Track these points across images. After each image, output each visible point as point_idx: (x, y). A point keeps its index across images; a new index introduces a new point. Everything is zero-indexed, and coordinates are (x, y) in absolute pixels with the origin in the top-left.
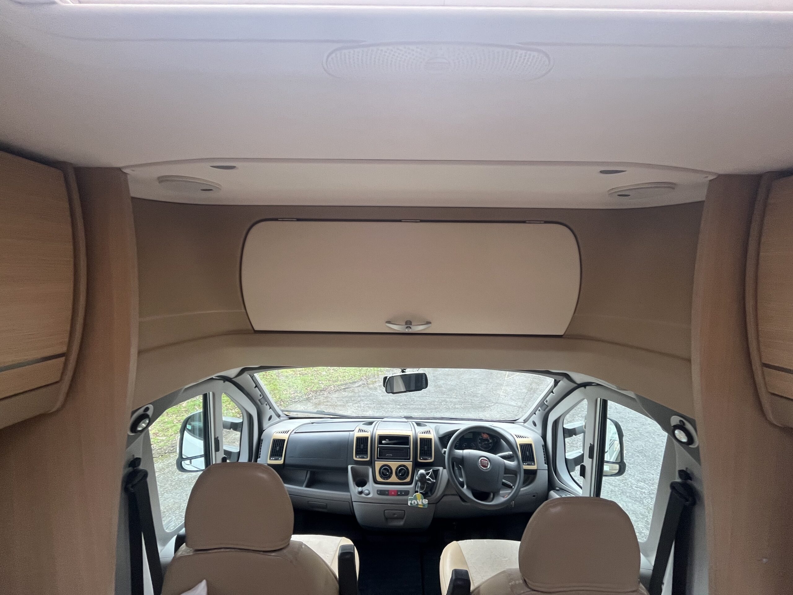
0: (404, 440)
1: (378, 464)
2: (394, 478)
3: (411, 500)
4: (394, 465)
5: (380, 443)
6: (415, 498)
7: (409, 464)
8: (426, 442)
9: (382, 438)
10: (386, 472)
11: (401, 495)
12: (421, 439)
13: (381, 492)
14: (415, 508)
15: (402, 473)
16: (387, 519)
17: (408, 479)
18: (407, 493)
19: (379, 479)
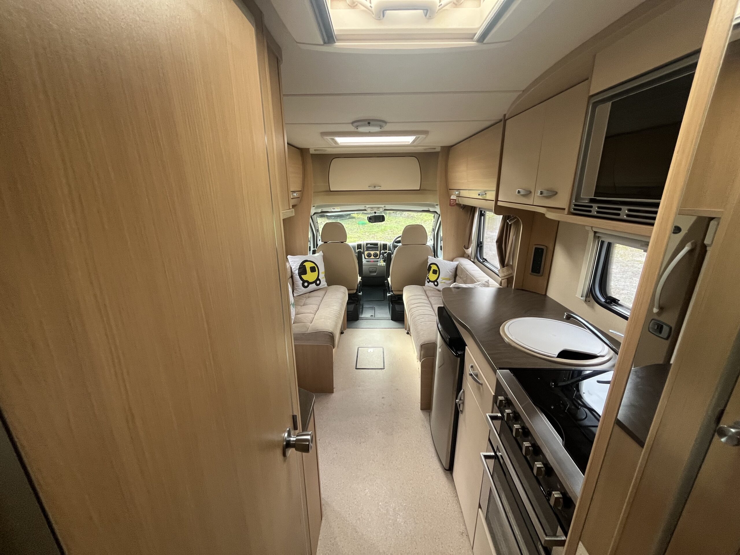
0: (377, 244)
1: (366, 253)
2: (372, 257)
3: (379, 263)
4: (372, 253)
5: (367, 245)
6: (381, 263)
7: (378, 252)
8: (385, 246)
9: (367, 244)
10: (369, 255)
11: (375, 262)
12: (383, 244)
13: (368, 261)
14: (381, 266)
15: (376, 255)
16: (370, 272)
17: (378, 257)
18: (378, 261)
19: (366, 257)
